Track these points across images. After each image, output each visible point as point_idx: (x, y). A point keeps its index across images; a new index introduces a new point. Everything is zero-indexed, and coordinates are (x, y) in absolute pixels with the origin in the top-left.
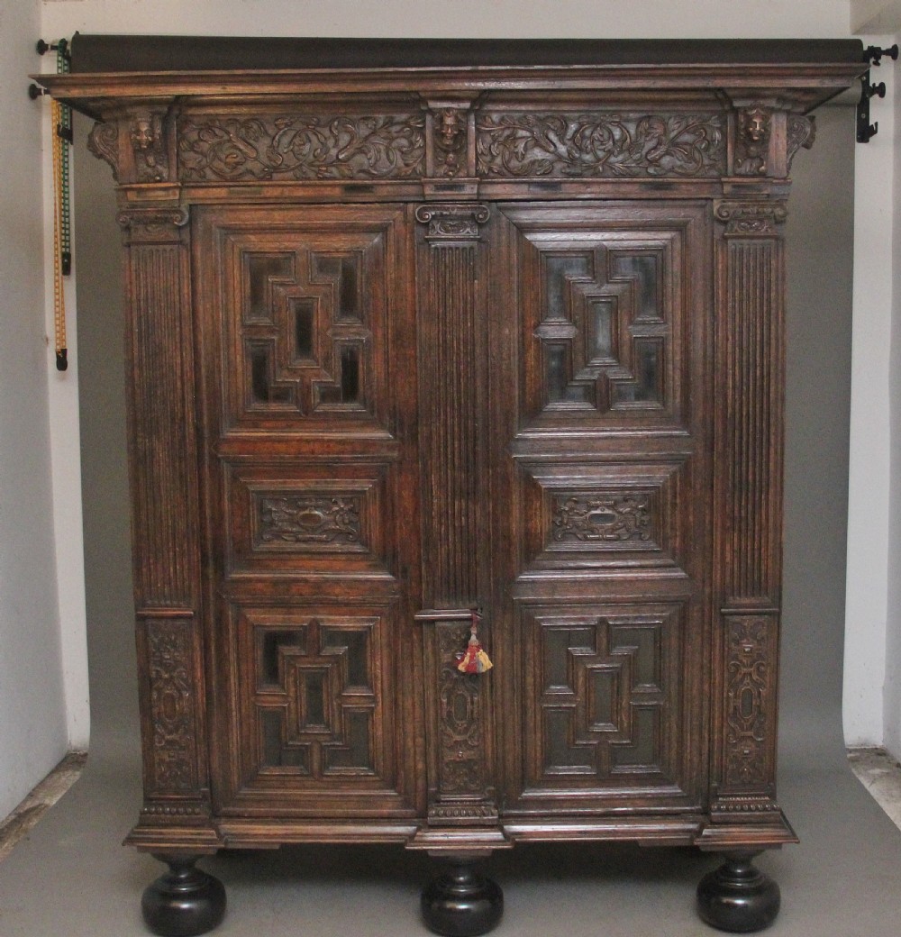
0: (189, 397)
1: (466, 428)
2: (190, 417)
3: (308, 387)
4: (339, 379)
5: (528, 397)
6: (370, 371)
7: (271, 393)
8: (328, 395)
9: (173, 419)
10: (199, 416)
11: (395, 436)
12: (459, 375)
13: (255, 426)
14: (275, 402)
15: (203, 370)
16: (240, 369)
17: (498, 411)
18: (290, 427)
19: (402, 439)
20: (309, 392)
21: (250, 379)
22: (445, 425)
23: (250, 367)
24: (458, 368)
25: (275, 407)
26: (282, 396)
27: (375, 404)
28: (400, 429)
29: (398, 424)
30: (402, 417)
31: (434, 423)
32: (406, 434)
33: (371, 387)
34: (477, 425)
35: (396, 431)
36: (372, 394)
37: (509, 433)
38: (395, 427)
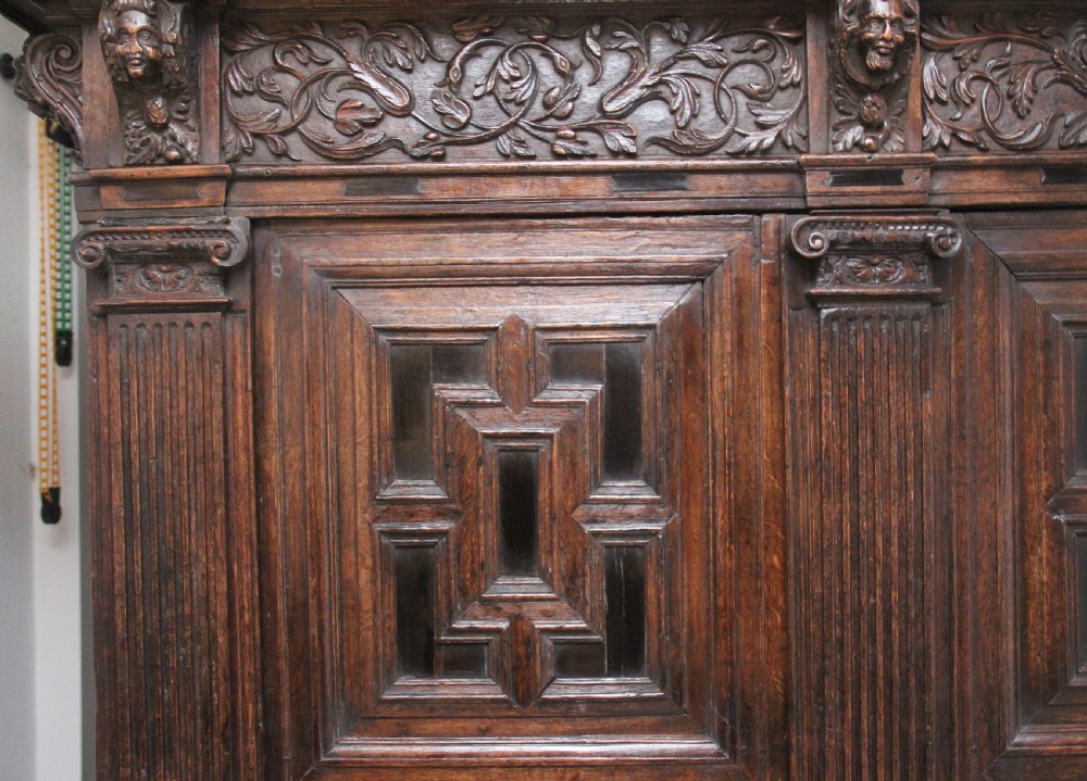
0: (248, 667)
1: (905, 735)
2: (251, 710)
3: (529, 641)
4: (601, 622)
6: (672, 604)
7: (441, 654)
8: (577, 658)
9: (208, 723)
10: (270, 709)
11: (733, 753)
12: (888, 613)
13: (403, 732)
14: (447, 675)
15: (281, 605)
16: (367, 605)
17: (970, 686)
18: (483, 733)
19: (748, 759)
20: (530, 656)
21: (392, 623)
22: (857, 732)
23: (391, 596)
24: (887, 599)
25: (451, 688)
26: (466, 660)
27: (686, 679)
28: (743, 736)
29: (738, 724)
30: (748, 708)
31: (830, 727)
32: (759, 748)
33: (676, 639)
34: (928, 728)
35: (734, 742)
36: (678, 655)
37: (995, 739)
38: (733, 733)
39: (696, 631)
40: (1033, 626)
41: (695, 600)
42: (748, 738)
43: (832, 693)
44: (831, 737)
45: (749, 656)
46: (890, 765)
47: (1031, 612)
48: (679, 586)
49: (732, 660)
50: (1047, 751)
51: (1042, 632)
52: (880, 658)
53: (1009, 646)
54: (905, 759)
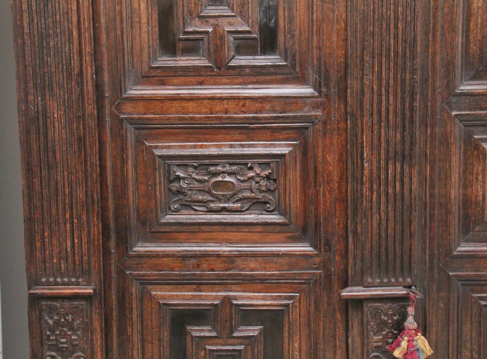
0: (88, 49)
1: (403, 81)
2: (89, 71)
3: (222, 38)
4: (257, 28)
5: (472, 45)
6: (291, 19)
7: (180, 45)
8: (245, 46)
9: (70, 74)
10: (98, 71)
11: (320, 92)
12: (396, 19)
13: (163, 83)
14: (182, 55)
15: (103, 20)
16: (144, 20)
17: (438, 59)
18: (201, 83)
19: (327, 96)
20: (222, 44)
21: (157, 29)
22: (380, 79)
23: (155, 16)
24: (396, 12)
25: (184, 61)
26: (191, 49)
27: (297, 57)
28: (325, 85)
29: (323, 79)
30: (327, 70)
31: (367, 75)
32: (332, 90)
33: (293, 36)
34: (415, 77)
35: (320, 87)
36: (293, 44)
37: (450, 86)
38: (320, 83)
39: (303, 33)
40: (473, 31)
41: (302, 17)
42: (327, 85)
43: (367, 58)
44: (367, 80)
45: (328, 44)
46: (395, 96)
47: (472, 23)
48: (295, 10)
49: (320, 46)
50: (476, 93)
51: (477, 33)
52: (392, 41)
53: (460, 39)
54: (403, 92)
